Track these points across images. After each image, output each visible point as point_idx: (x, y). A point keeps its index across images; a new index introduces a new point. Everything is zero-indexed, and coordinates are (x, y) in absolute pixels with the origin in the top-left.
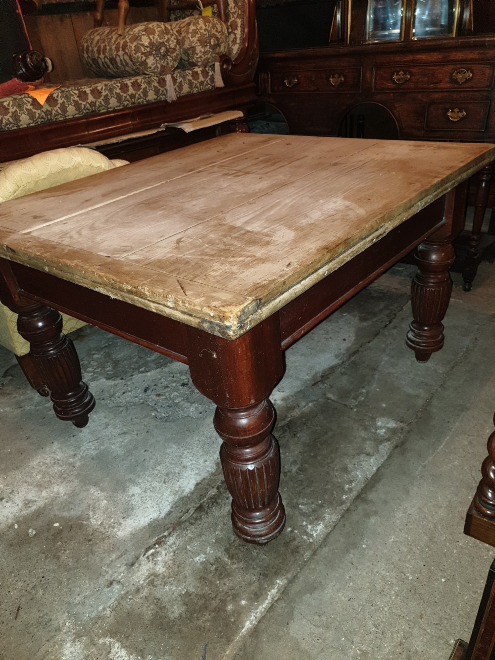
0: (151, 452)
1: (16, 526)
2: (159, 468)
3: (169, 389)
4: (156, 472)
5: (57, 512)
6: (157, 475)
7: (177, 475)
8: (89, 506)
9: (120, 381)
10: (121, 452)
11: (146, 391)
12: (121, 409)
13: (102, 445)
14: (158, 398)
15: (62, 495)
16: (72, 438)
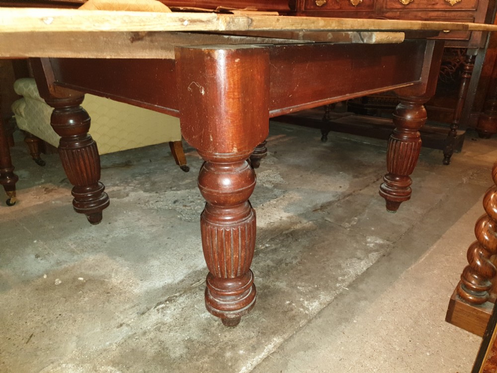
0: (173, 239)
1: (45, 277)
2: (178, 250)
3: (194, 204)
4: (176, 252)
5: (83, 271)
6: (176, 254)
7: (193, 256)
8: (113, 269)
9: (155, 194)
10: (148, 237)
11: (175, 202)
12: (153, 211)
13: (133, 231)
14: (184, 208)
15: (91, 260)
16: (108, 225)
